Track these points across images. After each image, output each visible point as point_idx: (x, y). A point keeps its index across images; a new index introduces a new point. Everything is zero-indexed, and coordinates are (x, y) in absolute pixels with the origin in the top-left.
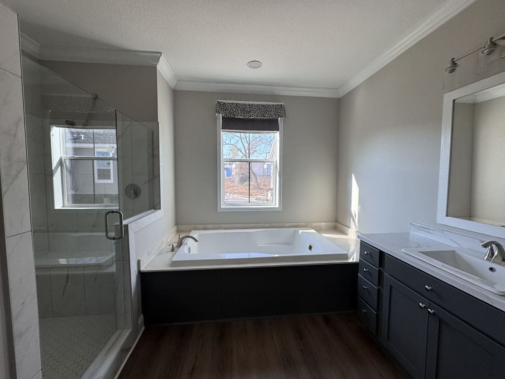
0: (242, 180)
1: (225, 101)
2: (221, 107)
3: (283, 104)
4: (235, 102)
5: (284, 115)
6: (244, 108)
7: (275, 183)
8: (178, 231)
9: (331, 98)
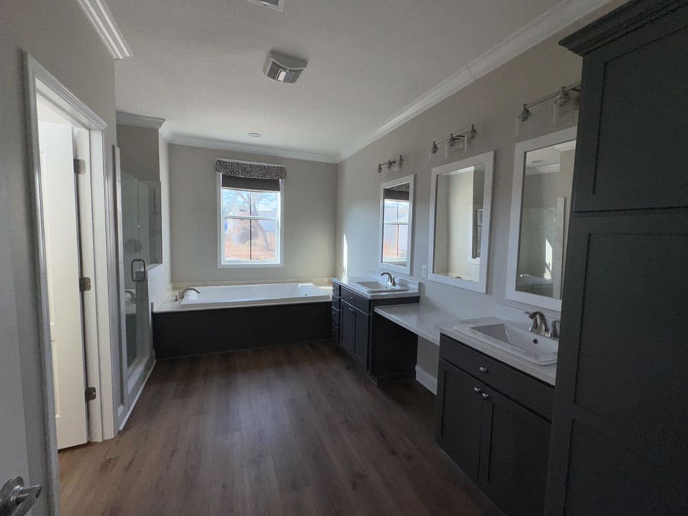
0: (242, 238)
1: (225, 160)
2: (221, 165)
3: (283, 166)
4: (235, 161)
5: (284, 177)
6: (244, 168)
7: (276, 240)
8: (174, 288)
9: (328, 164)
